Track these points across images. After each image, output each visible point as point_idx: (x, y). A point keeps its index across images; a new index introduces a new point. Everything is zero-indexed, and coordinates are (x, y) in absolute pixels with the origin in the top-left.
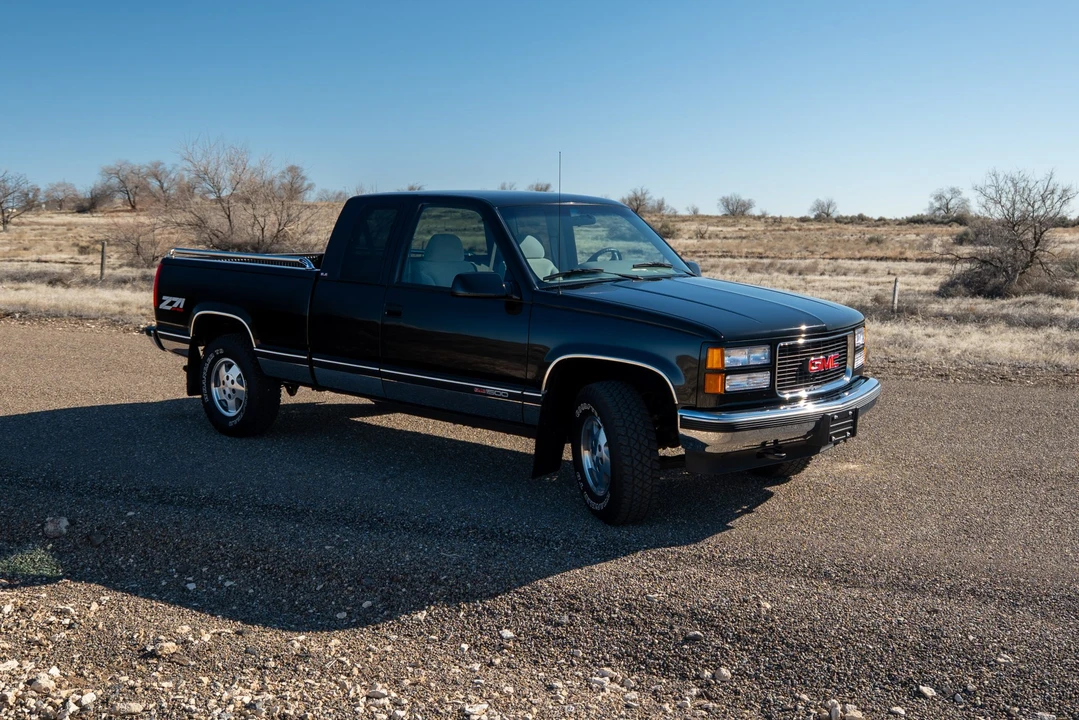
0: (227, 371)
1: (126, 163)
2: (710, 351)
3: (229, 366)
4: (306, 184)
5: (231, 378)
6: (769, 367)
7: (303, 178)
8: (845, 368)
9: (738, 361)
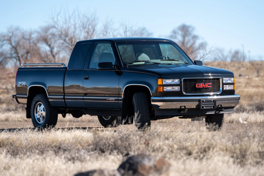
0: (40, 107)
1: (17, 29)
2: (159, 79)
3: (40, 105)
4: (198, 43)
5: (41, 109)
6: (179, 85)
7: (195, 37)
8: (219, 89)
9: (168, 83)
